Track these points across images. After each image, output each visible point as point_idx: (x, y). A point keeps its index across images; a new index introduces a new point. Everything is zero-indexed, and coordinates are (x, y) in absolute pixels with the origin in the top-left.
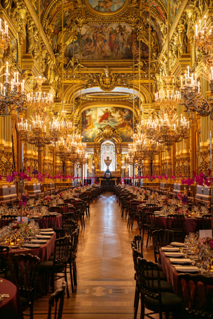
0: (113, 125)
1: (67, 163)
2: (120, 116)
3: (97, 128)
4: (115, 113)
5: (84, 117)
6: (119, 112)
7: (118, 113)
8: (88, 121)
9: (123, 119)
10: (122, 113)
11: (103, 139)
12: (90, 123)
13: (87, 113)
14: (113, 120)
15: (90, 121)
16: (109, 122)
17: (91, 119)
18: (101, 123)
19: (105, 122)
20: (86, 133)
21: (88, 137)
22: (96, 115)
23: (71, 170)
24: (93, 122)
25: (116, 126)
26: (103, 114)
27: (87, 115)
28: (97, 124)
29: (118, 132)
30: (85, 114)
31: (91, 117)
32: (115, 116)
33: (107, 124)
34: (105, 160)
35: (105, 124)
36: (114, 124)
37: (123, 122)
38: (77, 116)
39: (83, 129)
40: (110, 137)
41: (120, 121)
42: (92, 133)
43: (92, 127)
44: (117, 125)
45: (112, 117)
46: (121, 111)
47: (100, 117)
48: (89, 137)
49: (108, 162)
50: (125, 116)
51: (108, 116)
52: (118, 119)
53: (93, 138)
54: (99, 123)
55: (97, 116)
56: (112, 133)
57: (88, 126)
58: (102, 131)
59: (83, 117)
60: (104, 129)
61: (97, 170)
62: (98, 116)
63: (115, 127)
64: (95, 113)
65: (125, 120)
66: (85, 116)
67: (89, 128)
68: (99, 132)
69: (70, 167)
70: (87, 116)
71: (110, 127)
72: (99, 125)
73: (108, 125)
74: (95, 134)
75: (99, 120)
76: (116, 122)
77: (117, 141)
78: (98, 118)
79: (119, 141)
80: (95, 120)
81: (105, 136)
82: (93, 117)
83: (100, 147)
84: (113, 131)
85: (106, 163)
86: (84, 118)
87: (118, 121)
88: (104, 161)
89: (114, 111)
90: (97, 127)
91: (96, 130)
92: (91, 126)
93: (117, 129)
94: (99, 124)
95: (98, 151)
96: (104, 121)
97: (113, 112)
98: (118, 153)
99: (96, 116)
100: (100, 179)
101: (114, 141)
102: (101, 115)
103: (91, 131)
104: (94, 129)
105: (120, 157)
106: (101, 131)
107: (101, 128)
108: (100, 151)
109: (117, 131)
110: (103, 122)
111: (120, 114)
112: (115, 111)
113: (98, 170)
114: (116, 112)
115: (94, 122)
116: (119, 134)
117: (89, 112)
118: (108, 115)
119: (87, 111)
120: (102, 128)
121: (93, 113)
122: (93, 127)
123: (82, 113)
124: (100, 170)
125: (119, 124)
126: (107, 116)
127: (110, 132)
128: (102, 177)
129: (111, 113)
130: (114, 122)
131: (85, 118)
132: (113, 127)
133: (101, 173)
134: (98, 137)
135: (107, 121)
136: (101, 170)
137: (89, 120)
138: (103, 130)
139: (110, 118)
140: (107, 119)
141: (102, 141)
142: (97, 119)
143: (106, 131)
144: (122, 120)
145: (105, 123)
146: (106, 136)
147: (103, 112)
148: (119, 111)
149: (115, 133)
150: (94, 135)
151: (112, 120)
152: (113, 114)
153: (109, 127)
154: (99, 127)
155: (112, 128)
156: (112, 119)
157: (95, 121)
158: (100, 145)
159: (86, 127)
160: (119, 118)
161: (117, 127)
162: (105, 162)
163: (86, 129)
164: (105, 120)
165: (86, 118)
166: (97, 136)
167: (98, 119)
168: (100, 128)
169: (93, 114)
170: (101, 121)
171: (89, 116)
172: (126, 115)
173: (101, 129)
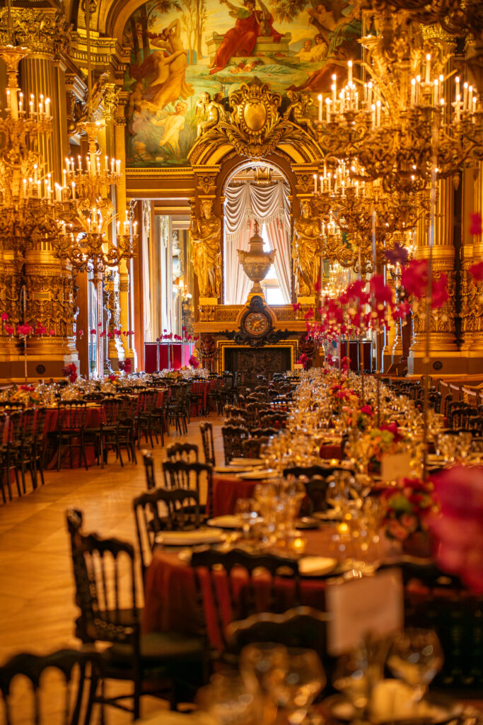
0: (279, 80)
1: (37, 264)
2: (312, 32)
3: (204, 96)
4: (290, 20)
5: (140, 38)
6: (310, 13)
7: (304, 15)
8: (159, 59)
9: (327, 45)
10: (325, 16)
11: (233, 150)
12: (171, 72)
13: (154, 18)
14: (278, 54)
15: (171, 63)
16: (260, 67)
17: (172, 49)
18: (225, 72)
19: (242, 66)
20: (154, 121)
21: (163, 142)
22: (199, 30)
23: (61, 297)
24: (185, 66)
25: (297, 85)
26: (232, 23)
27: (156, 28)
28: (202, 77)
29: (304, 114)
30: (145, 28)
31: (174, 40)
32: (289, 34)
33: (251, 75)
34: (241, 252)
35: (242, 78)
36: (284, 73)
37: (332, 61)
38: (101, 35)
39: (139, 103)
40: (266, 141)
41: (312, 60)
42: (179, 121)
43: (177, 93)
44: (297, 77)
45: (278, 38)
46: (320, 7)
47: (217, 38)
48: (167, 144)
49: (256, 261)
50: (340, 34)
51: (257, 35)
52: (308, 50)
53: (186, 147)
54: (211, 73)
55: (204, 34)
56: (275, 117)
57: (160, 86)
58: (229, 109)
59: (136, 41)
60: (238, 101)
61: (204, 301)
62: (207, 34)
63: (293, 88)
64: (194, 18)
65: (341, 50)
66: (146, 35)
67: (164, 97)
68: (212, 116)
69: (53, 284)
70: (154, 36)
71: (266, 87)
72: (212, 83)
73: (256, 81)
74: (195, 128)
75: (214, 55)
76: (295, 66)
77: (300, 160)
78: (209, 44)
79: (307, 160)
80: (193, 56)
81: (243, 136)
82: (185, 40)
83: (219, 192)
84: (281, 111)
85: (246, 270)
86: (141, 46)
87: (305, 56)
88: (236, 258)
89: (287, 10)
90: (206, 90)
91: (200, 106)
92: (174, 89)
93: (300, 100)
94: (214, 79)
95: (206, 209)
96: (237, 60)
97: (279, 11)
98: (306, 216)
99: (200, 37)
100: (222, 344)
101: (283, 161)
102: (223, 31)
103: (178, 113)
104: (188, 101)
105: (312, 235)
106: (221, 108)
107: (223, 96)
108: (217, 212)
109: (297, 111)
110: (233, 68)
111: (314, 22)
112: (292, 7)
113: (213, 301)
114: (294, 14)
115: (189, 68)
116: (309, 124)
117: (164, 15)
118: (255, 28)
119: (156, 12)
120: (227, 99)
121: (184, 18)
122: (186, 91)
123: (131, 19)
124: (220, 300)
125: (311, 73)
126: (251, 34)
127: (268, 117)
128: (228, 335)
129: (269, 21)
130: (288, 64)
131: (146, 45)
132: (281, 92)
133: (226, 313)
134: (207, 143)
135: (250, 61)
136: (227, 303)
137: (166, 56)
138: (232, 104)
139: (264, 46)
140: (250, 49)
141: (228, 164)
142: (204, 48)
143: (247, 111)
144: (325, 55)
145: (241, 73)
146: (248, 136)
147: (231, 14)
148: (309, 7)
149: (292, 118)
150: (188, 135)
151: (275, 57)
152: (279, 26)
153: (259, 88)
154: (213, 93)
155: (275, 96)
156: (276, 47)
157: (193, 62)
158: (219, 180)
159: (152, 94)
160: (309, 44)
161: (299, 91)
162: (242, 262)
163: (152, 101)
164: (242, 56)
165: (152, 47)
166: (205, 134)
167: (209, 52)
168: (217, 96)
169: (182, 24)
170: (221, 61)
171: (167, 35)
172: (345, 28)
173: (224, 102)
